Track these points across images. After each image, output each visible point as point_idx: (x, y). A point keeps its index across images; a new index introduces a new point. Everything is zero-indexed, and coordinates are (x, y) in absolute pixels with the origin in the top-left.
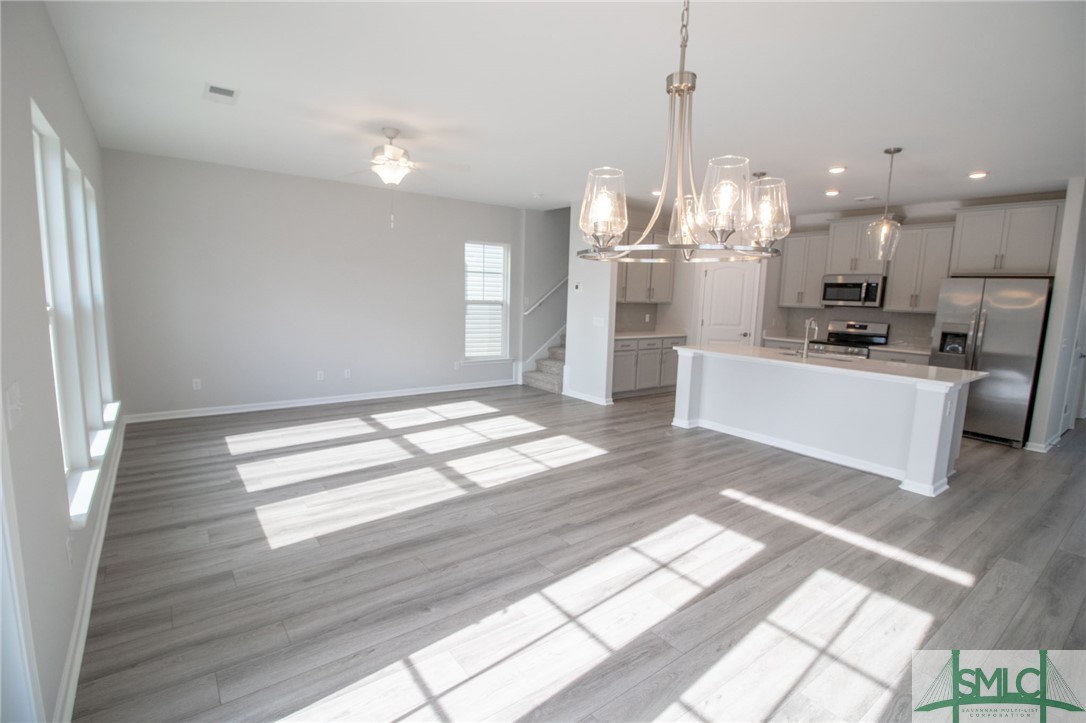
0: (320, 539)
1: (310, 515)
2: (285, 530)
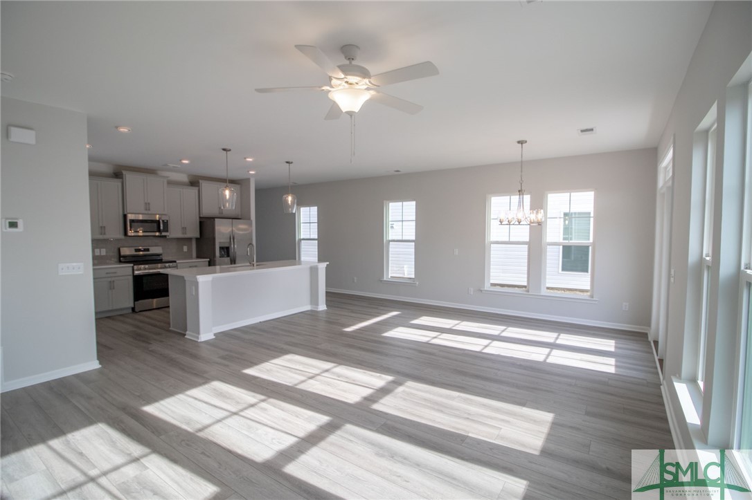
0: (523, 404)
1: (508, 422)
2: (535, 421)
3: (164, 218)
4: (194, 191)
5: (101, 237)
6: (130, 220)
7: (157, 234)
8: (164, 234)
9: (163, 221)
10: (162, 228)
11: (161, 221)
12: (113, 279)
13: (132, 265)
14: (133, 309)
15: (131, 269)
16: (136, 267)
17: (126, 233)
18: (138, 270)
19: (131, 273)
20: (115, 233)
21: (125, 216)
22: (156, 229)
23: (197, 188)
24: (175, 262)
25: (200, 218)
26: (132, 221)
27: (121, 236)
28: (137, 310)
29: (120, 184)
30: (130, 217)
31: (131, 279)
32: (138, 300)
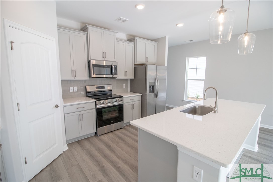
3: (115, 64)
4: (131, 45)
5: (73, 78)
6: (93, 65)
7: (111, 76)
8: (114, 76)
9: (114, 66)
10: (113, 72)
11: (113, 66)
12: (82, 112)
13: (95, 101)
14: (96, 133)
15: (94, 103)
16: (97, 102)
17: (90, 76)
18: (99, 105)
19: (95, 107)
20: (83, 75)
21: (89, 62)
22: (110, 72)
23: (133, 43)
24: (122, 97)
25: (135, 64)
26: (94, 66)
27: (87, 78)
28: (98, 134)
29: (85, 36)
30: (93, 62)
31: (94, 111)
32: (99, 127)
